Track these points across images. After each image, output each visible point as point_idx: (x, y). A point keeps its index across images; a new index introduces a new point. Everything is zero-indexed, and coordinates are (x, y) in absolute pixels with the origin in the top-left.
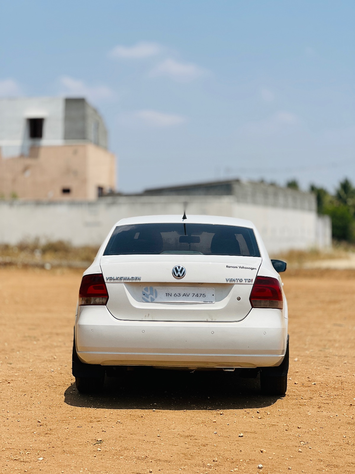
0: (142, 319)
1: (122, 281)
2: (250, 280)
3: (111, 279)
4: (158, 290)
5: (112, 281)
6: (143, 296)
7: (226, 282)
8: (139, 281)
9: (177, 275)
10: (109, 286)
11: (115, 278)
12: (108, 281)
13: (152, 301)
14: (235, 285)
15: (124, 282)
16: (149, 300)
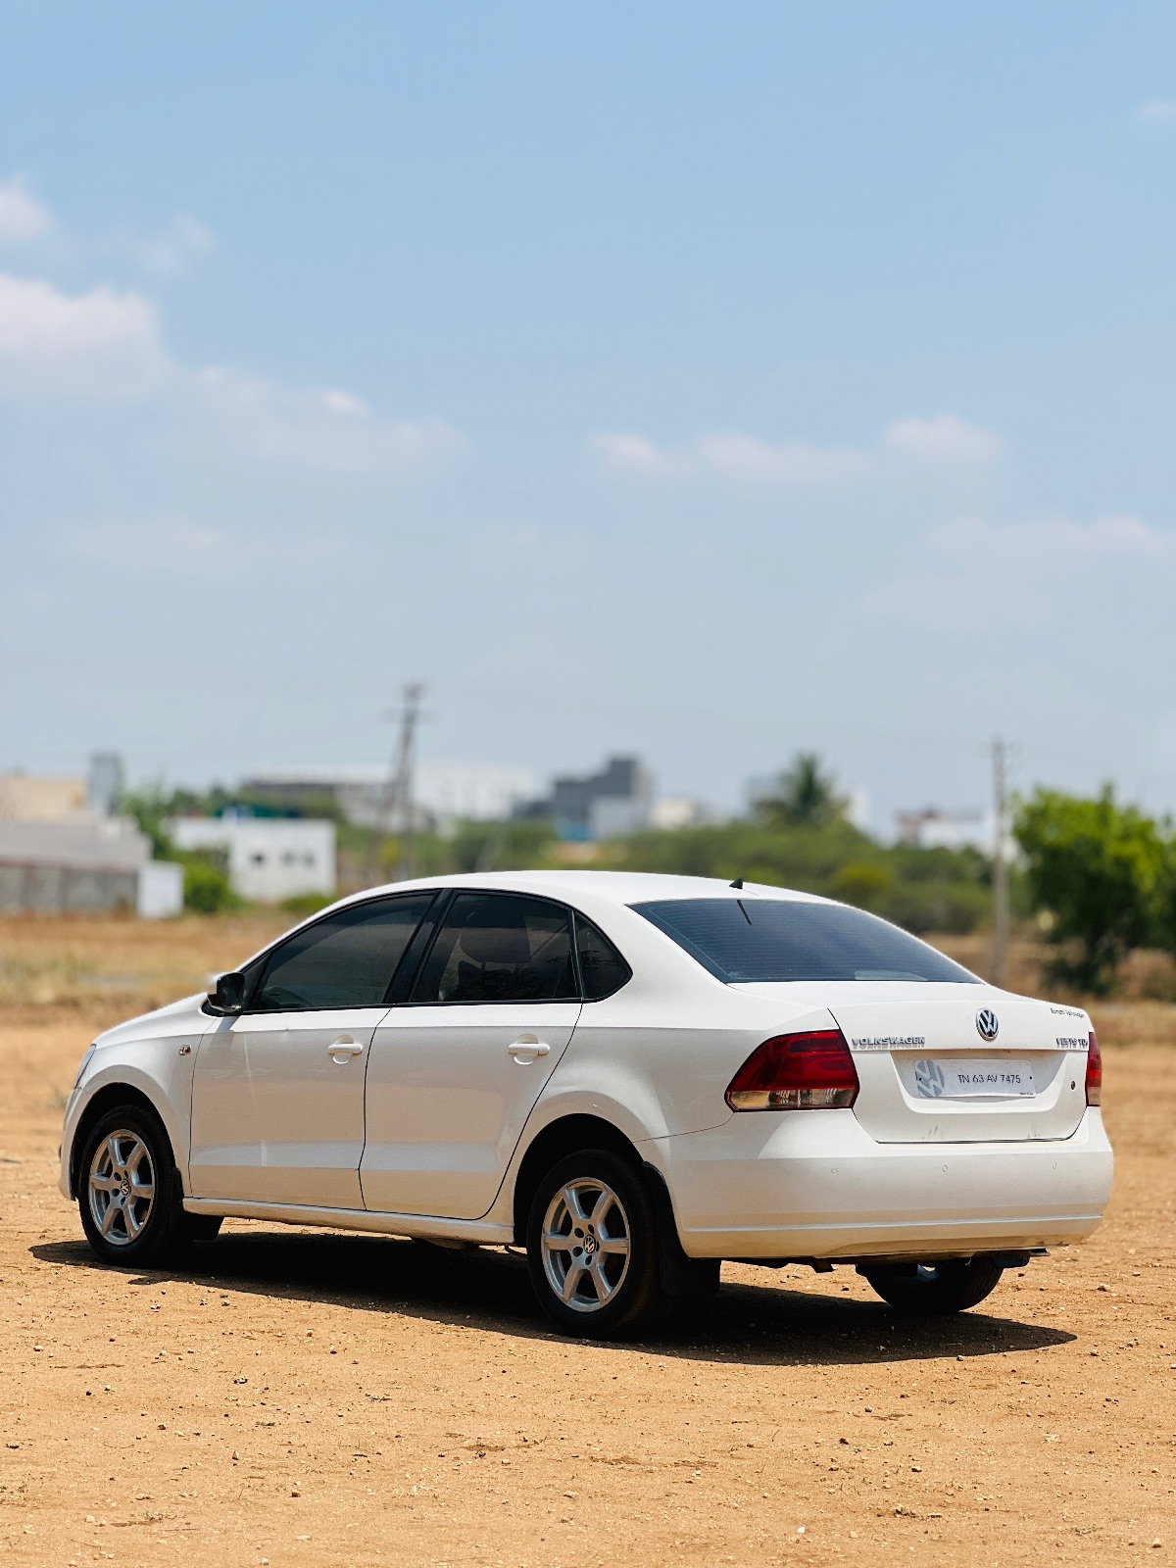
0: (923, 1138)
1: (889, 1048)
2: (1082, 1042)
3: (864, 1042)
4: (944, 1071)
5: (866, 1049)
6: (920, 1083)
7: (1055, 1047)
8: (921, 1048)
9: (987, 1031)
10: (861, 1061)
11: (873, 1042)
12: (858, 1048)
13: (938, 1094)
14: (1068, 1054)
15: (891, 1051)
16: (932, 1092)
